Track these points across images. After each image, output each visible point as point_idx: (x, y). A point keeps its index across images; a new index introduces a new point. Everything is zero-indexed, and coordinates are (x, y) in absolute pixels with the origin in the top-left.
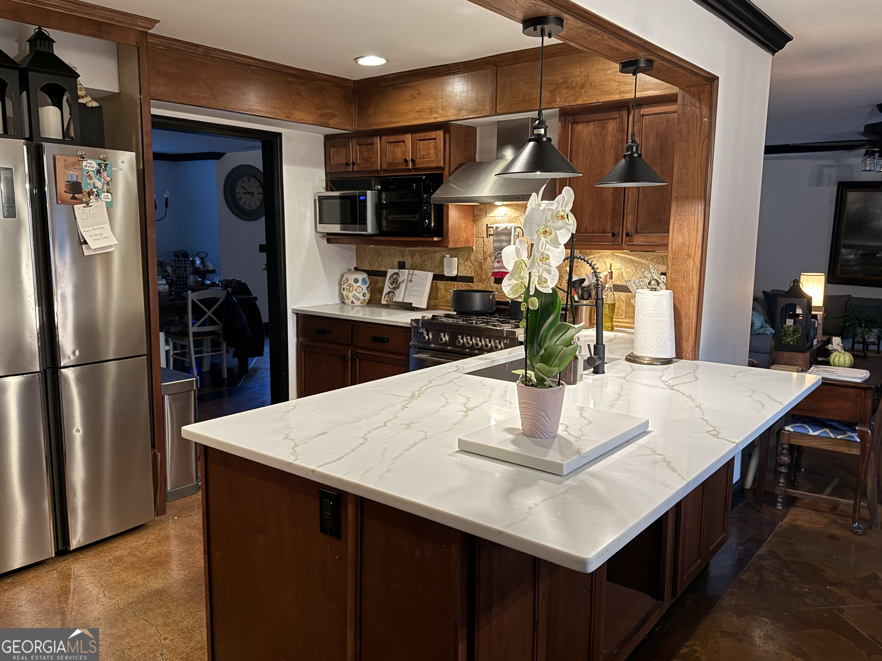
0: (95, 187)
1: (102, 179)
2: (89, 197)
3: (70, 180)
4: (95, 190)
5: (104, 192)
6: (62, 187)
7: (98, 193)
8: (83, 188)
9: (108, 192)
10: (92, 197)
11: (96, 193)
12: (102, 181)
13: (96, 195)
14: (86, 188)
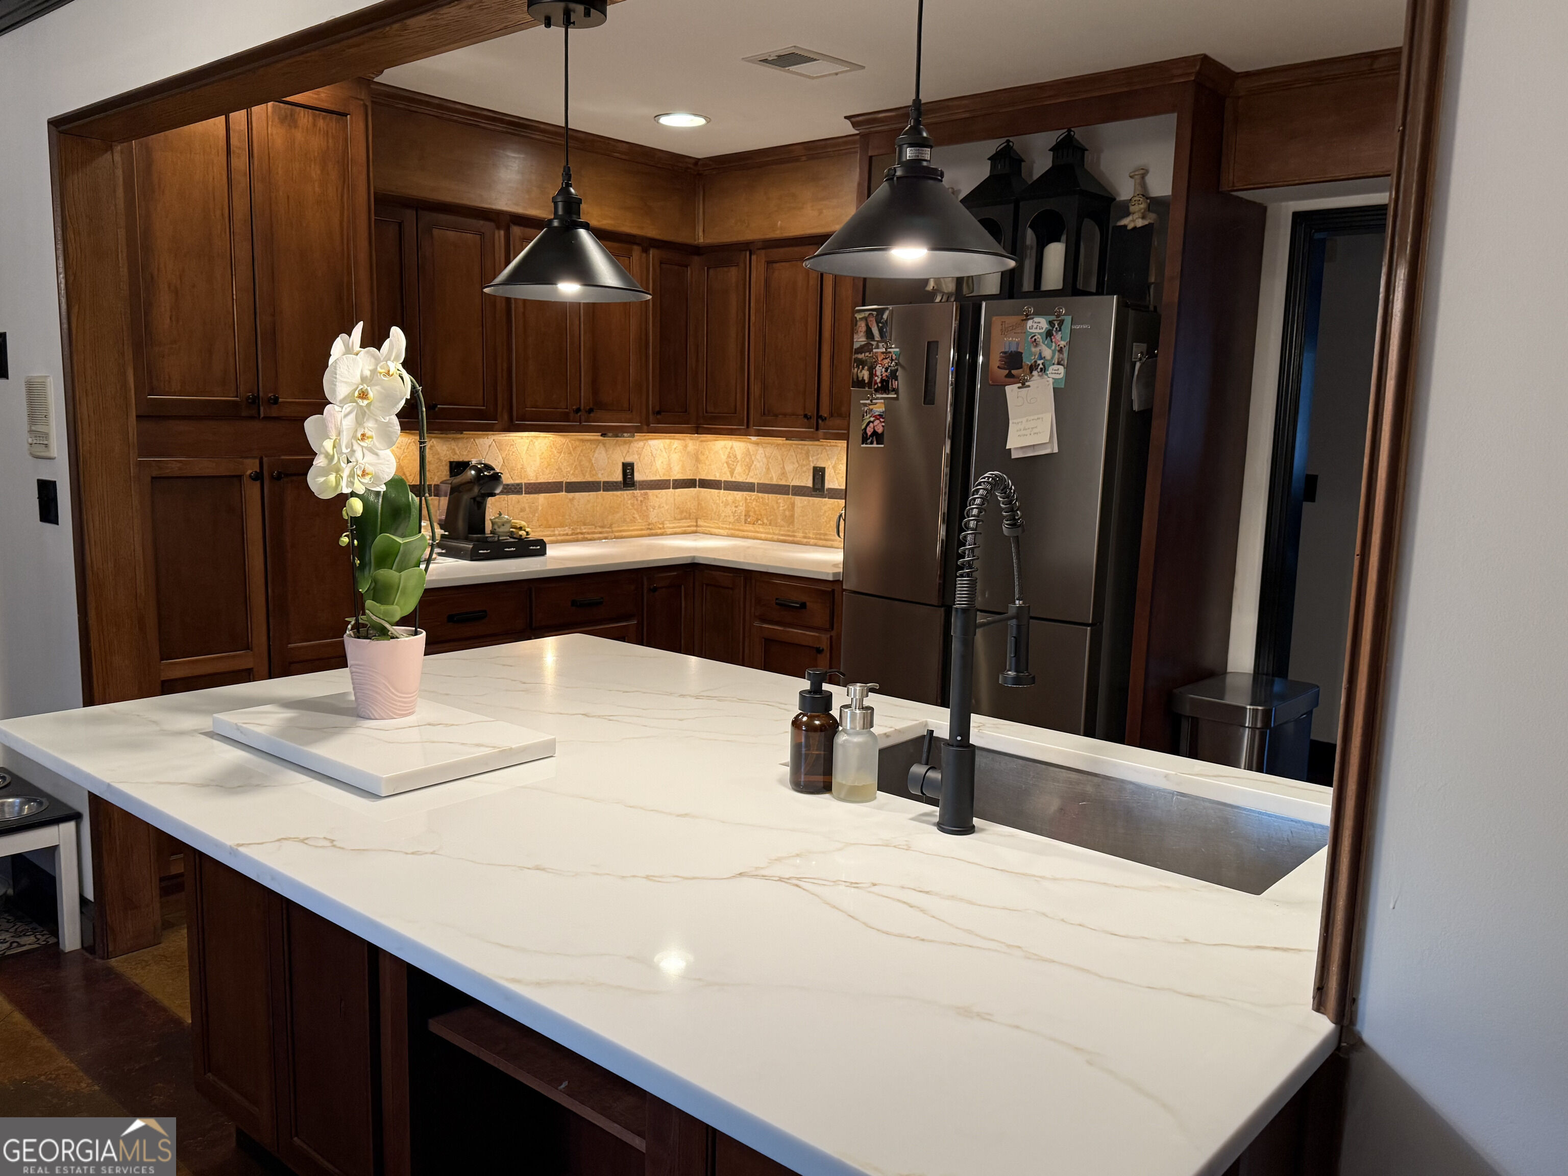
0: (1041, 358)
1: (1054, 344)
2: (1031, 373)
3: (1007, 350)
4: (1040, 362)
5: (1054, 364)
7: (1044, 366)
9: (1059, 364)
10: (1035, 373)
11: (1041, 366)
12: (1053, 348)
13: (1041, 369)
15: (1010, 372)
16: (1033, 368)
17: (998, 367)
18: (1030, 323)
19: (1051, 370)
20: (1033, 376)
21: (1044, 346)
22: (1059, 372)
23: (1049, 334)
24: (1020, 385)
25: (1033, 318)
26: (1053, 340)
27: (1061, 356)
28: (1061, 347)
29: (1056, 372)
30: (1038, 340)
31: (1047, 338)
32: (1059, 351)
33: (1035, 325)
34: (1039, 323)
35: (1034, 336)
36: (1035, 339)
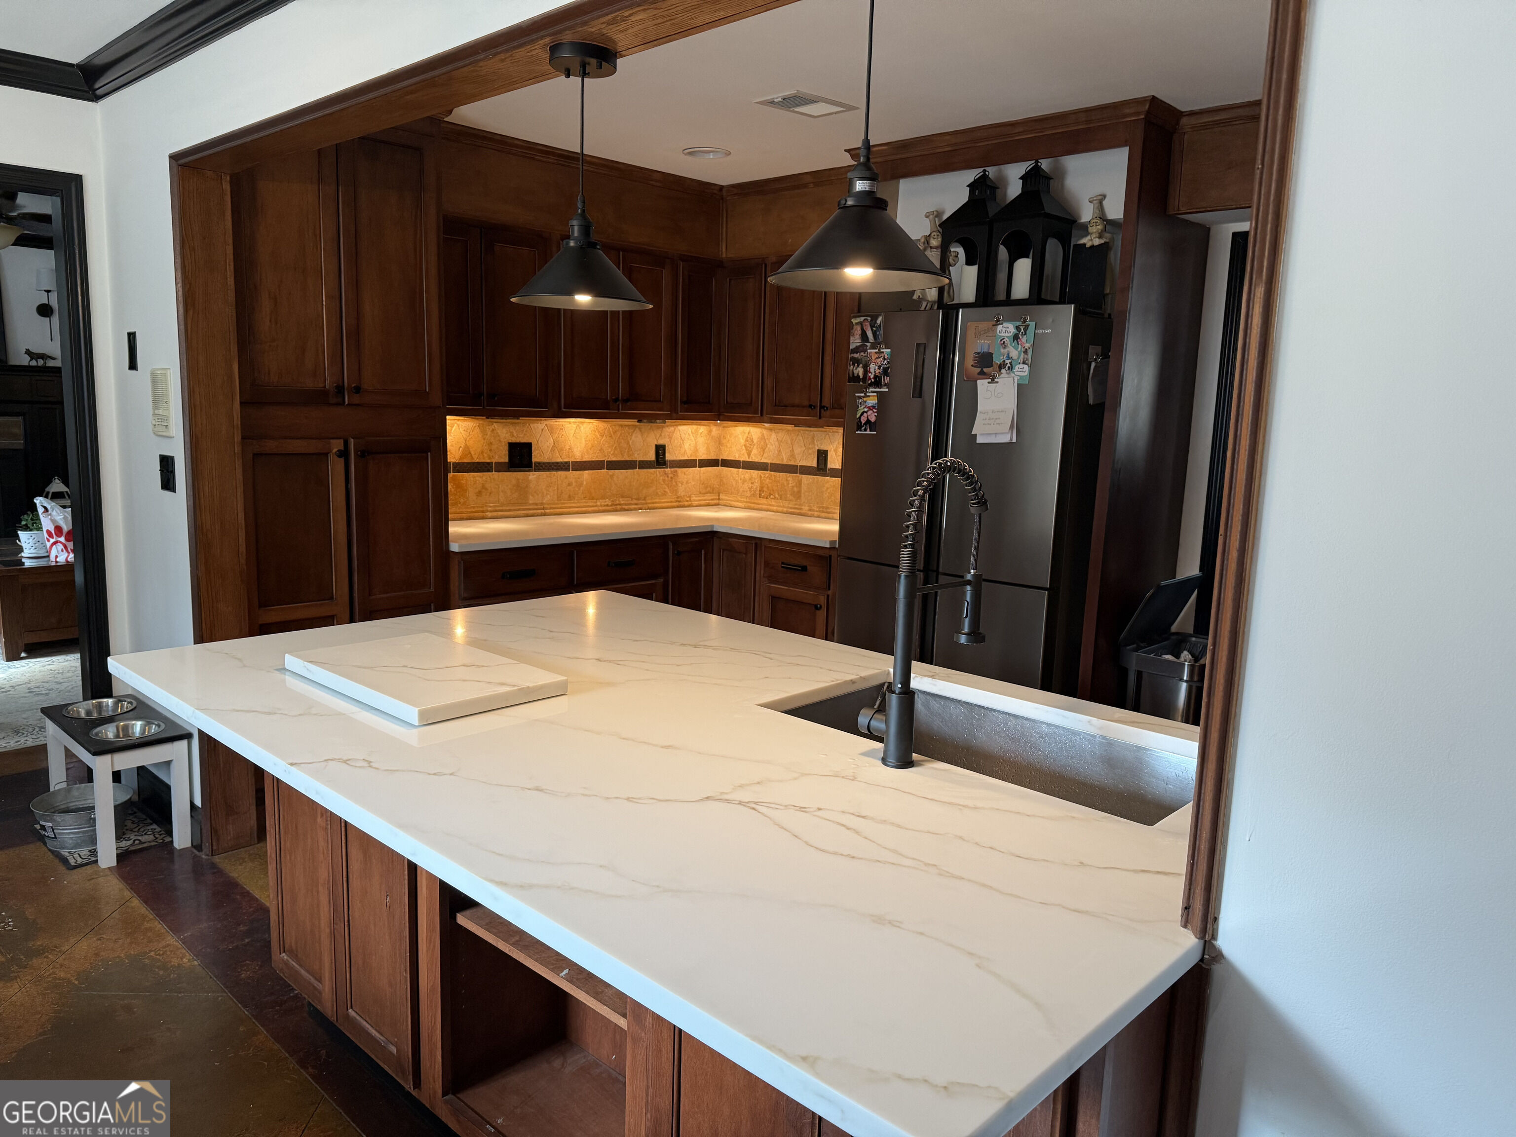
0: (1009, 358)
1: (1020, 346)
2: (1000, 371)
3: (979, 351)
4: (1008, 361)
5: (1019, 363)
6: (970, 361)
7: (1011, 365)
8: (994, 360)
9: (1024, 363)
10: (1003, 371)
11: (1009, 365)
12: (1019, 349)
13: (1009, 367)
14: (997, 360)
15: (982, 370)
16: (1001, 366)
17: (972, 366)
18: (999, 328)
19: (1017, 368)
20: (1002, 373)
21: (1011, 347)
22: (1024, 370)
23: (1016, 337)
24: (990, 380)
25: (1002, 324)
26: (1019, 343)
27: (1026, 356)
28: (1026, 349)
29: (1022, 370)
30: (1006, 342)
31: (1014, 341)
32: (1024, 352)
33: (1004, 330)
34: (1008, 327)
35: (1004, 339)
36: (1004, 342)
